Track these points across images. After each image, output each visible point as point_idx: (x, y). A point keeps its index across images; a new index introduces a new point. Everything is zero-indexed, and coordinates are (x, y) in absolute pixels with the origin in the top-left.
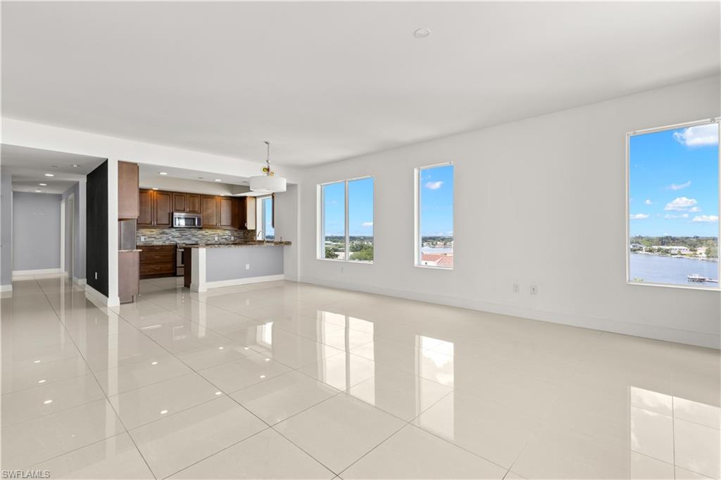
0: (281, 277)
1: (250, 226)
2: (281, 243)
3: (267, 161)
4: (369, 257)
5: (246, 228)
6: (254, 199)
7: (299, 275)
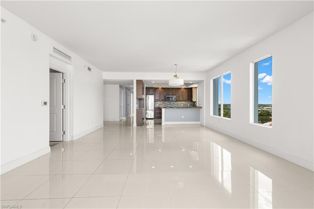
0: (199, 123)
1: (194, 100)
2: (199, 107)
3: (176, 72)
4: (229, 117)
5: (192, 101)
6: (196, 88)
7: (205, 122)
